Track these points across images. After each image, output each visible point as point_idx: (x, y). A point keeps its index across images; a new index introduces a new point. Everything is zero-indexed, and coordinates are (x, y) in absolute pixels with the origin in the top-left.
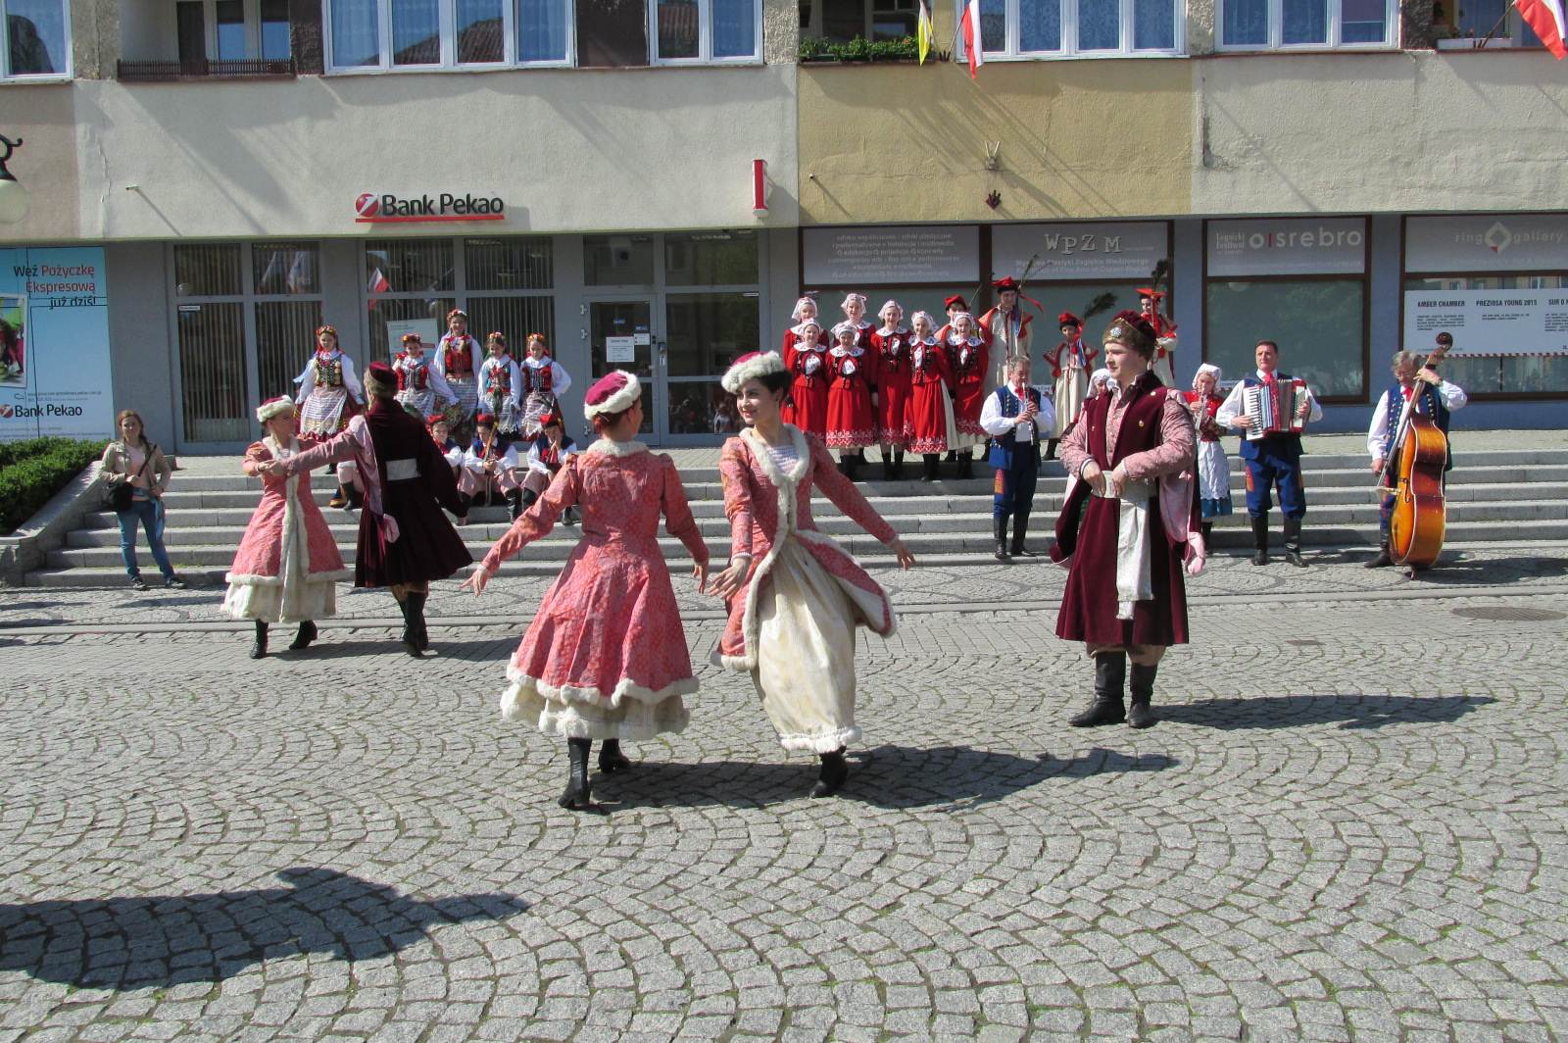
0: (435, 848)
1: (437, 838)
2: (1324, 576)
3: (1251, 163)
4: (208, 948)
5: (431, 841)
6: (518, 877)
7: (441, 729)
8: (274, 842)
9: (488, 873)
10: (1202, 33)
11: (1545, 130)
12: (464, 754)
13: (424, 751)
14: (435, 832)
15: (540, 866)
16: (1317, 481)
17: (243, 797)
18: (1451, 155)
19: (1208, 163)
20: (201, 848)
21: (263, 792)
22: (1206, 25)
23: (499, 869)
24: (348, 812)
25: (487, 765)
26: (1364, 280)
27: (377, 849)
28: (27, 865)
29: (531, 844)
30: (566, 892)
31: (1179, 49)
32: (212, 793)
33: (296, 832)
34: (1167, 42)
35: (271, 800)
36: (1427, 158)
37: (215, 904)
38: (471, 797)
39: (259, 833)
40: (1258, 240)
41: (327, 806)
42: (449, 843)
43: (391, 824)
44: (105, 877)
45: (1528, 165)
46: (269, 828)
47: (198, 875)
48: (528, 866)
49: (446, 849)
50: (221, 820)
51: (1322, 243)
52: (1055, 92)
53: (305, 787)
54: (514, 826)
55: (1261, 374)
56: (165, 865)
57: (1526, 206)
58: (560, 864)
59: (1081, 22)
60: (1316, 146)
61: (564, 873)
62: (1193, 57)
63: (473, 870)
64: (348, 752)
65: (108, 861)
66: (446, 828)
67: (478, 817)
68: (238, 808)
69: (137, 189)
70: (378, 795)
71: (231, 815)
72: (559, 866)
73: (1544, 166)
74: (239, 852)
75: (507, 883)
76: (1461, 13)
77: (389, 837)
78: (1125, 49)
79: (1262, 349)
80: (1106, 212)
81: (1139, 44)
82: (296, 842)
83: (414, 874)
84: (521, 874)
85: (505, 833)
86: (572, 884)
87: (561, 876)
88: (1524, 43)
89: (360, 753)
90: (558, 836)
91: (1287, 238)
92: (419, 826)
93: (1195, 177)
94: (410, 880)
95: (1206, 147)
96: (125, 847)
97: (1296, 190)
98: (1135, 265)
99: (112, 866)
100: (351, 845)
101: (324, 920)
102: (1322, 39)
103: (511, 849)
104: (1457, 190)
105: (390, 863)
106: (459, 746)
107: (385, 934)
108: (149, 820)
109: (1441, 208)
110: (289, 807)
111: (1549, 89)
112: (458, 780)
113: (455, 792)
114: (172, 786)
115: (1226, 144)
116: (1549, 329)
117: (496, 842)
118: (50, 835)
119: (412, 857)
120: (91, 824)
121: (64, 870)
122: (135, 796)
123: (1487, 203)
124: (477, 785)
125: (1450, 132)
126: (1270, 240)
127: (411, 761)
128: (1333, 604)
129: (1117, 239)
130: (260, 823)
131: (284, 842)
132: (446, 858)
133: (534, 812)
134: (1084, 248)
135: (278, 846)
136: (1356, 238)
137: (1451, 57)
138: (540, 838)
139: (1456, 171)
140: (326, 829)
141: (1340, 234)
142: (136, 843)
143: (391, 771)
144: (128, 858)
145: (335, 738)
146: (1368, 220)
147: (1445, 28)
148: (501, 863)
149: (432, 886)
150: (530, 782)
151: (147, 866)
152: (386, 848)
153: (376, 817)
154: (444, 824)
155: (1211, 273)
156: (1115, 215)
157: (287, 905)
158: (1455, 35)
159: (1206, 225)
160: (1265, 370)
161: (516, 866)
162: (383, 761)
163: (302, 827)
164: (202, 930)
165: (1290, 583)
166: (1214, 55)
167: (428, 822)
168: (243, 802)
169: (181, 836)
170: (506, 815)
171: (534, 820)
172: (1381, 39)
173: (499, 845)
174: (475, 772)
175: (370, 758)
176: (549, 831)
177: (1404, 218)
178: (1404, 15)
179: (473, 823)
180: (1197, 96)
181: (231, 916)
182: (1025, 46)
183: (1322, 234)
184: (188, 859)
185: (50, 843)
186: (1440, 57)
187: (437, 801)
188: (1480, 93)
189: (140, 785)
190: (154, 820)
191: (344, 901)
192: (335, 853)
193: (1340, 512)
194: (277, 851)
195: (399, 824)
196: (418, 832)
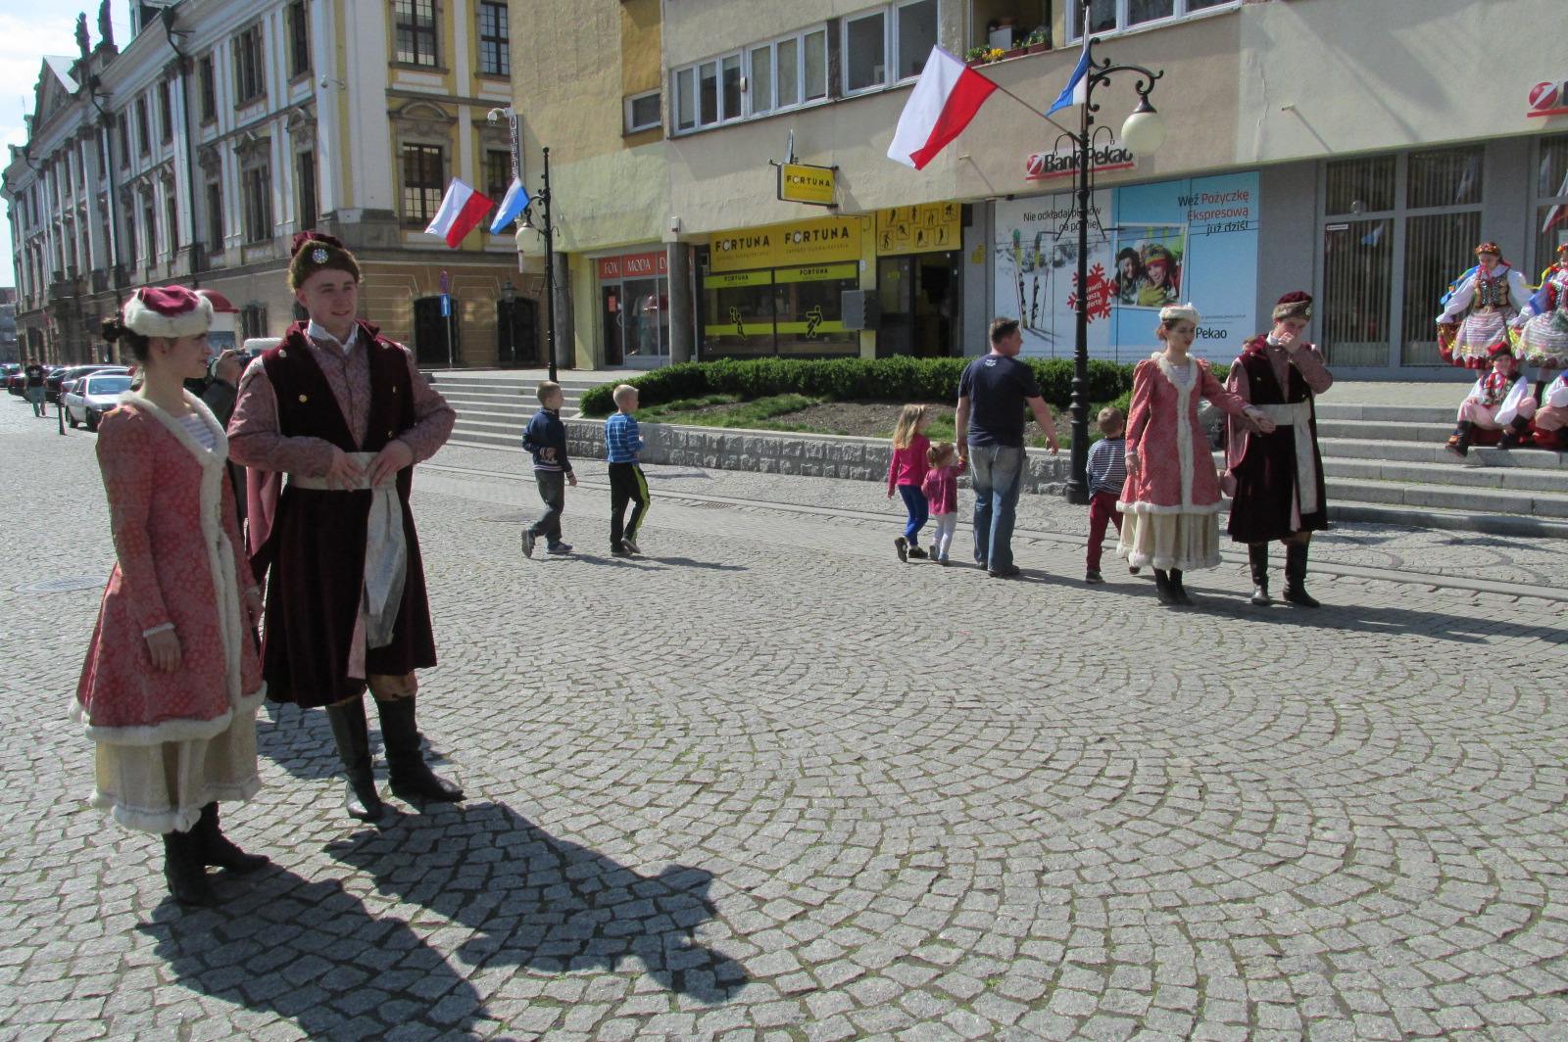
0: (1370, 901)
1: (1383, 886)
4: (1065, 942)
5: (1378, 887)
6: (1463, 979)
7: (1469, 736)
8: (1199, 833)
9: (1426, 958)
12: (1480, 778)
13: (1433, 760)
14: (1387, 877)
15: (1502, 974)
17: (1199, 769)
20: (1124, 818)
21: (1223, 769)
23: (1443, 958)
24: (1297, 820)
25: (1503, 800)
27: (1307, 878)
28: (969, 790)
29: (1505, 935)
30: (1519, 1027)
32: (1172, 756)
33: (1228, 828)
35: (1226, 779)
37: (1100, 892)
38: (1459, 841)
39: (1188, 818)
41: (1280, 805)
42: (1396, 898)
43: (1340, 849)
44: (1022, 824)
46: (1204, 816)
47: (1104, 850)
48: (1485, 967)
49: (1388, 906)
50: (1162, 790)
53: (1270, 774)
54: (1496, 900)
56: (1081, 828)
58: (1533, 979)
61: (1533, 995)
63: (1407, 948)
64: (1342, 741)
65: (1035, 807)
66: (1404, 875)
67: (1450, 872)
68: (1187, 782)
69: (1293, 109)
70: (1345, 807)
71: (1176, 788)
72: (1529, 982)
74: (1158, 836)
75: (1445, 982)
77: (1326, 867)
82: (1220, 841)
83: (1331, 927)
84: (1469, 975)
85: (1476, 907)
86: (1535, 1017)
87: (1524, 999)
89: (1353, 745)
90: (1552, 934)
92: (1369, 864)
94: (1321, 934)
96: (1057, 796)
99: (1036, 814)
100: (1278, 864)
101: (1198, 953)
103: (1475, 933)
105: (1311, 904)
106: (1481, 764)
107: (1254, 999)
108: (1095, 771)
110: (1239, 794)
112: (1455, 811)
113: (1443, 828)
114: (1140, 738)
117: (1457, 915)
118: (1006, 764)
119: (1339, 903)
120: (1045, 762)
121: (994, 805)
122: (1101, 740)
124: (1476, 825)
127: (1410, 770)
130: (1197, 806)
131: (1209, 837)
132: (1383, 917)
133: (1535, 888)
135: (1200, 840)
138: (1519, 930)
140: (1263, 833)
142: (1070, 794)
143: (1379, 778)
144: (1054, 810)
145: (1337, 721)
148: (1450, 948)
149: (1344, 952)
150: (1552, 840)
151: (1065, 825)
152: (1317, 881)
153: (1328, 835)
154: (1403, 869)
157: (1171, 918)
161: (1468, 962)
162: (1376, 762)
163: (1241, 824)
164: (1072, 918)
167: (1385, 861)
168: (1196, 774)
169: (1114, 799)
170: (1492, 880)
171: (1527, 900)
173: (1461, 923)
174: (1482, 806)
175: (1363, 755)
176: (1541, 923)
179: (1442, 879)
181: (1107, 911)
184: (1106, 828)
185: (1001, 772)
187: (1412, 833)
189: (1112, 729)
190: (1101, 773)
191: (1232, 936)
192: (1255, 869)
194: (1196, 846)
195: (1349, 851)
196: (1363, 871)
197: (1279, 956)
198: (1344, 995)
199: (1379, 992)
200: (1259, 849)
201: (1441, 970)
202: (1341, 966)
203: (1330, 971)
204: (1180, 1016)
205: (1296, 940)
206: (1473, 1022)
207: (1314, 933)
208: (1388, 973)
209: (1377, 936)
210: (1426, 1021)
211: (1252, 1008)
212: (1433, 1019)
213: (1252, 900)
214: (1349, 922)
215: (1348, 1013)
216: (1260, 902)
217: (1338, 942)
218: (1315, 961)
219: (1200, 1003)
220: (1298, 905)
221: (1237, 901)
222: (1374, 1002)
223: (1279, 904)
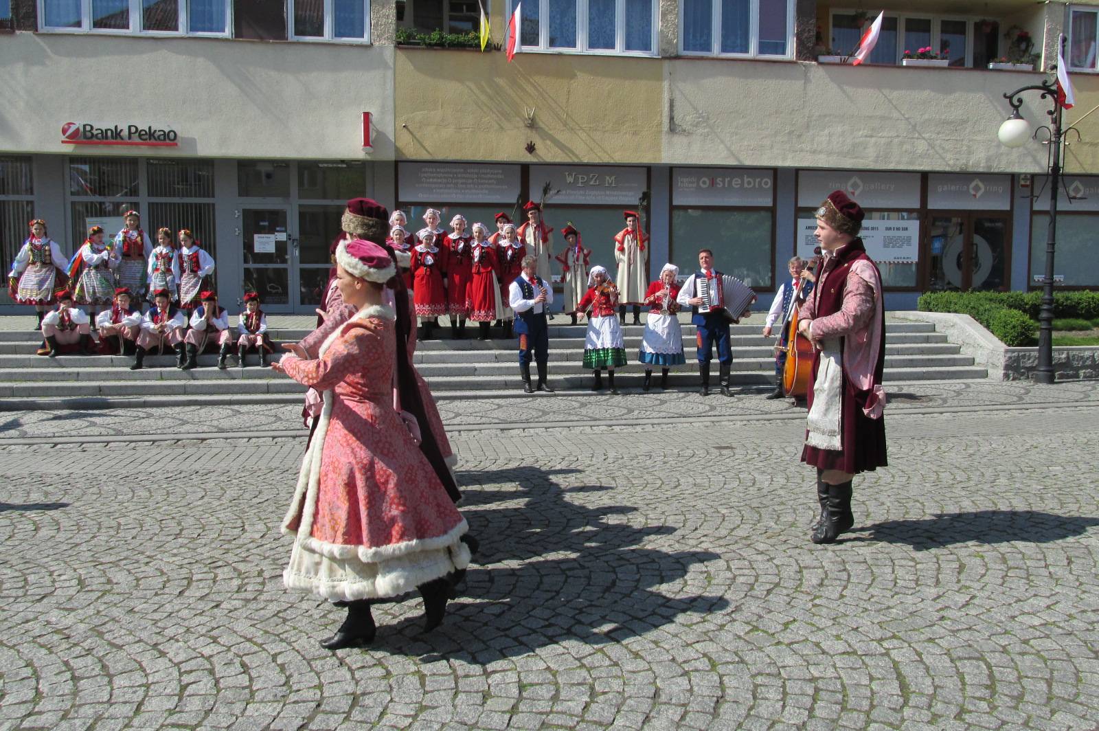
0: (106, 599)
1: (109, 591)
2: (740, 405)
3: (700, 131)
5: (105, 593)
6: (169, 615)
7: (117, 515)
9: (147, 614)
10: (670, 42)
11: (883, 118)
12: (134, 532)
13: (103, 530)
14: (108, 587)
15: (186, 608)
16: (740, 343)
18: (826, 132)
19: (673, 129)
22: (672, 37)
23: (155, 611)
24: (41, 575)
25: (151, 539)
26: (772, 211)
27: (63, 600)
29: (180, 593)
30: (204, 625)
31: (654, 52)
34: (647, 47)
36: (811, 132)
38: (137, 562)
40: (705, 182)
41: (25, 571)
42: (118, 594)
43: (74, 582)
45: (873, 140)
48: (177, 608)
49: (116, 598)
51: (746, 185)
52: (573, 76)
53: (8, 558)
54: (169, 581)
55: (704, 271)
57: (872, 166)
58: (201, 605)
59: (590, 29)
60: (741, 121)
61: (203, 612)
62: (664, 58)
63: (136, 613)
64: (43, 533)
66: (116, 583)
67: (142, 575)
70: (65, 562)
72: (200, 607)
73: (883, 141)
75: (162, 620)
76: (834, 40)
77: (72, 591)
78: (619, 50)
79: (703, 255)
80: (606, 159)
81: (628, 47)
83: (91, 617)
84: (171, 613)
85: (161, 586)
86: (208, 619)
87: (201, 614)
88: (872, 61)
89: (53, 533)
90: (201, 586)
91: (723, 182)
92: (96, 583)
93: (665, 138)
94: (87, 621)
95: (672, 119)
97: (729, 149)
98: (626, 196)
100: (43, 598)
101: (19, 652)
102: (746, 50)
103: (165, 596)
104: (830, 154)
105: (72, 610)
106: (130, 526)
107: (65, 659)
109: (820, 165)
111: (886, 92)
112: (128, 550)
113: (125, 559)
115: (685, 117)
116: (885, 246)
117: (153, 592)
119: (89, 605)
123: (848, 164)
124: (142, 553)
125: (825, 116)
126: (713, 183)
127: (93, 537)
128: (745, 422)
129: (613, 178)
132: (115, 604)
133: (184, 571)
134: (592, 183)
136: (768, 183)
137: (826, 67)
138: (187, 589)
139: (829, 142)
140: (23, 587)
141: (757, 180)
143: (77, 545)
145: (34, 523)
146: (775, 171)
147: (823, 49)
148: (157, 606)
149: (105, 625)
150: (182, 550)
152: (70, 599)
153: (63, 578)
154: (115, 581)
155: (675, 203)
156: (612, 161)
158: (829, 53)
159: (671, 170)
160: (705, 268)
161: (168, 608)
162: (71, 538)
163: (5, 587)
165: (719, 409)
166: (678, 57)
167: (103, 580)
170: (162, 573)
171: (183, 576)
172: (784, 53)
173: (156, 594)
174: (141, 544)
175: (61, 536)
176: (194, 584)
177: (797, 171)
178: (798, 39)
179: (138, 580)
180: (666, 84)
182: (552, 43)
183: (746, 180)
186: (820, 67)
187: (111, 565)
188: (844, 92)
191: (36, 639)
192: (29, 604)
193: (753, 363)
195: (81, 582)
196: (94, 587)
197: (68, 637)
198: (114, 641)
199: (131, 634)
200: (25, 595)
201: (156, 616)
202: (105, 631)
203: (101, 635)
204: (26, 682)
205: (74, 628)
206: (182, 630)
207: (81, 621)
208: (131, 625)
209: (116, 612)
210: (159, 637)
211: (66, 663)
212: (163, 635)
213: (36, 618)
214: (99, 612)
215: (120, 647)
216: (41, 618)
217: (96, 621)
218: (89, 633)
219: (35, 672)
220: (66, 613)
221: (27, 621)
222: (130, 639)
223: (54, 616)
